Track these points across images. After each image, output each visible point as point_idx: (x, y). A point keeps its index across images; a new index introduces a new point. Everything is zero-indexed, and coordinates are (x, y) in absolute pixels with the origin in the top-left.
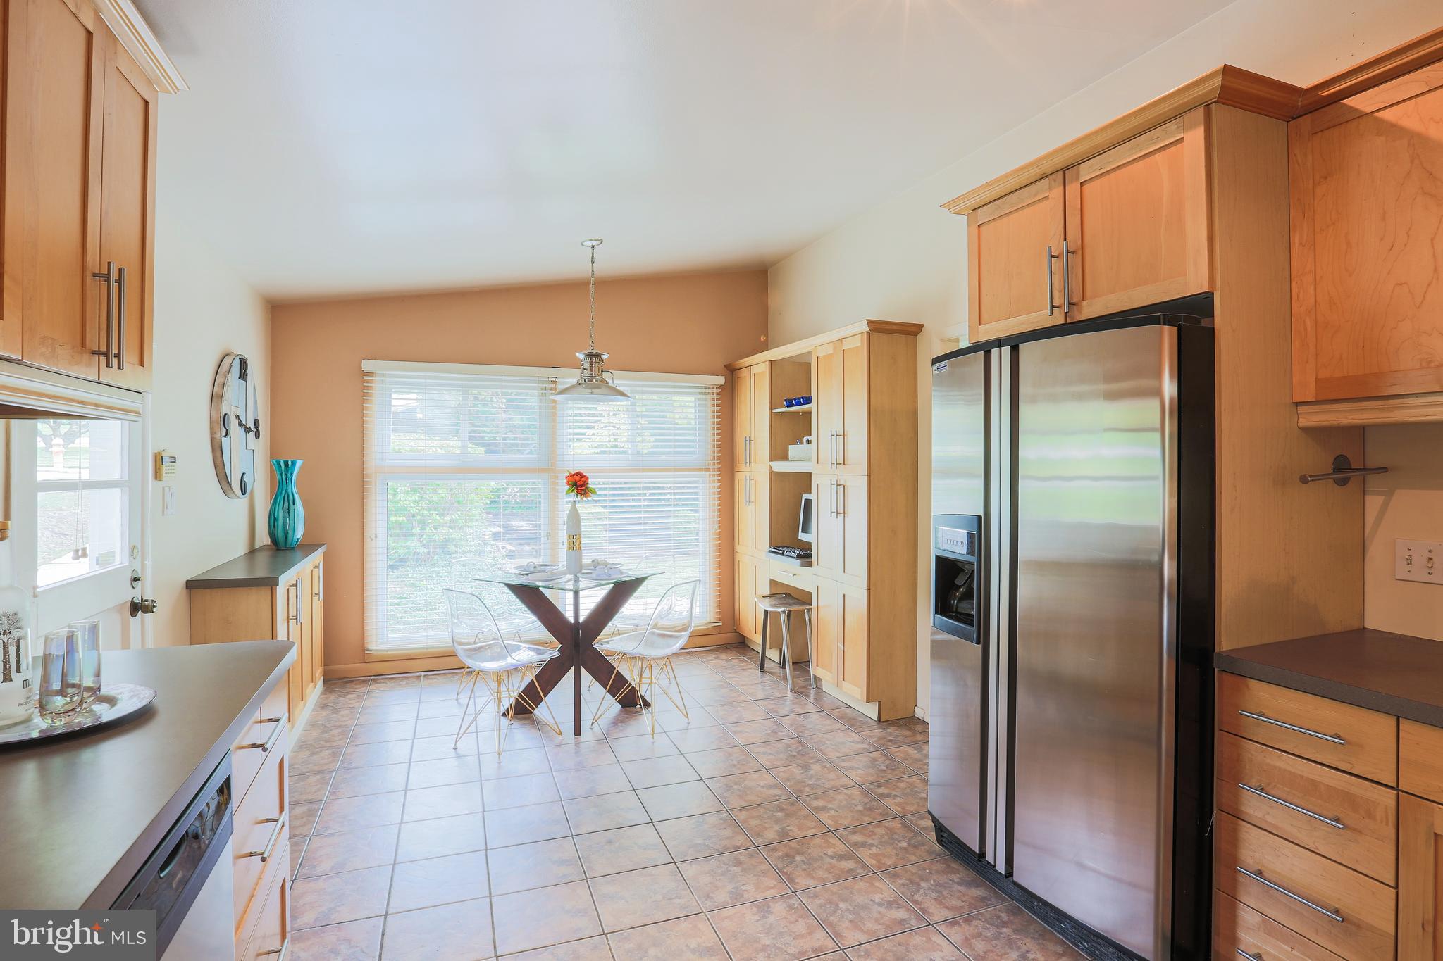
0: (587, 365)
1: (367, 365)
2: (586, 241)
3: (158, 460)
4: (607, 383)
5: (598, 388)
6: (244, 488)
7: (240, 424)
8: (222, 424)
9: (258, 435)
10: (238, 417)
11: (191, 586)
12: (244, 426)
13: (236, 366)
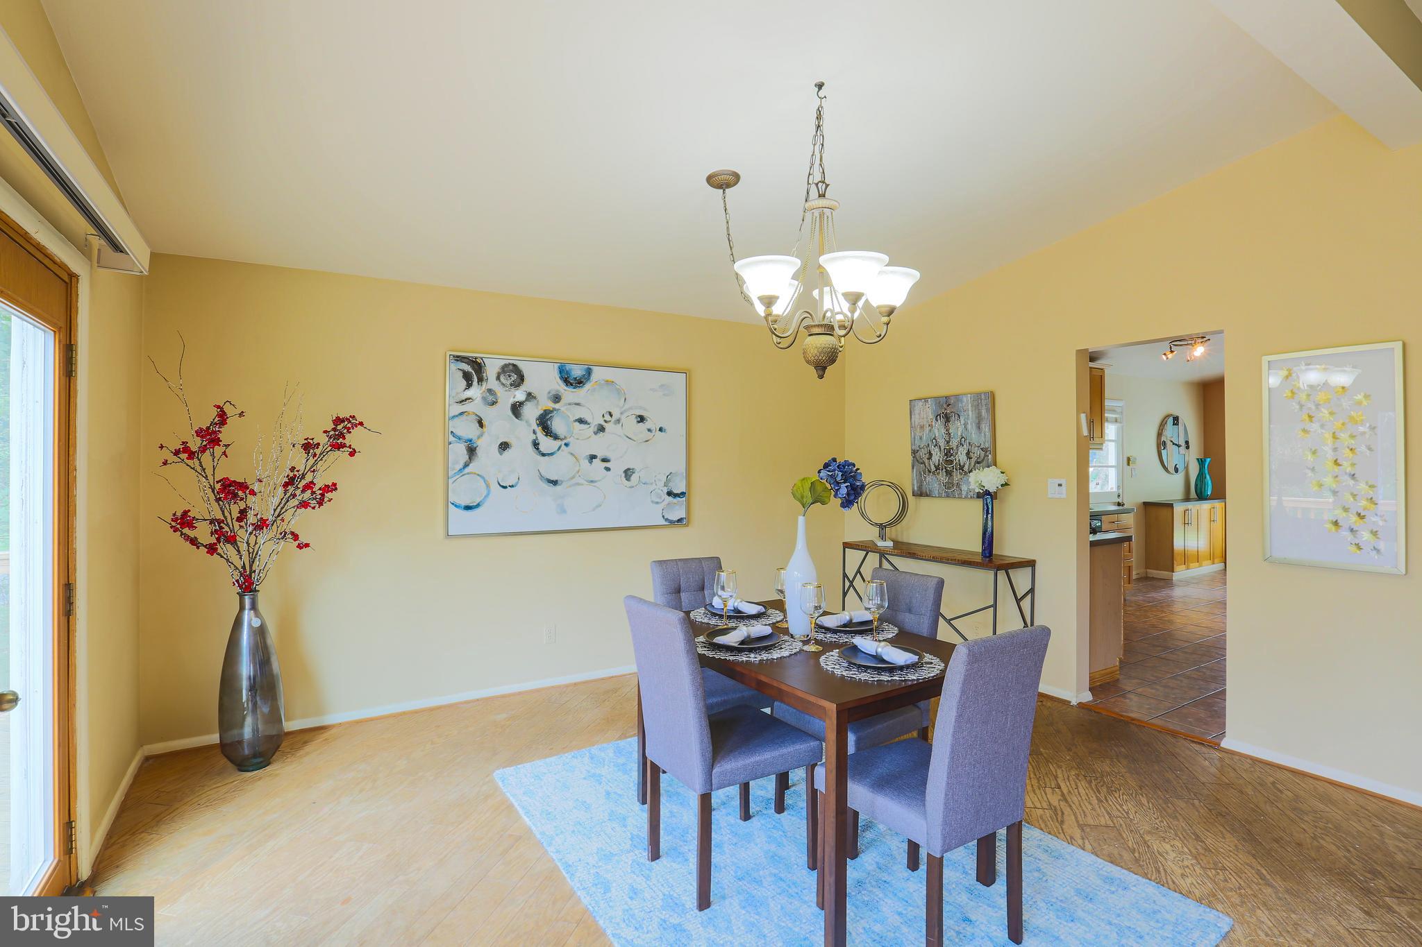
3: (1129, 459)
6: (1176, 470)
7: (1174, 444)
8: (1161, 445)
9: (1188, 448)
10: (1172, 441)
11: (1145, 504)
12: (1176, 445)
13: (1170, 420)
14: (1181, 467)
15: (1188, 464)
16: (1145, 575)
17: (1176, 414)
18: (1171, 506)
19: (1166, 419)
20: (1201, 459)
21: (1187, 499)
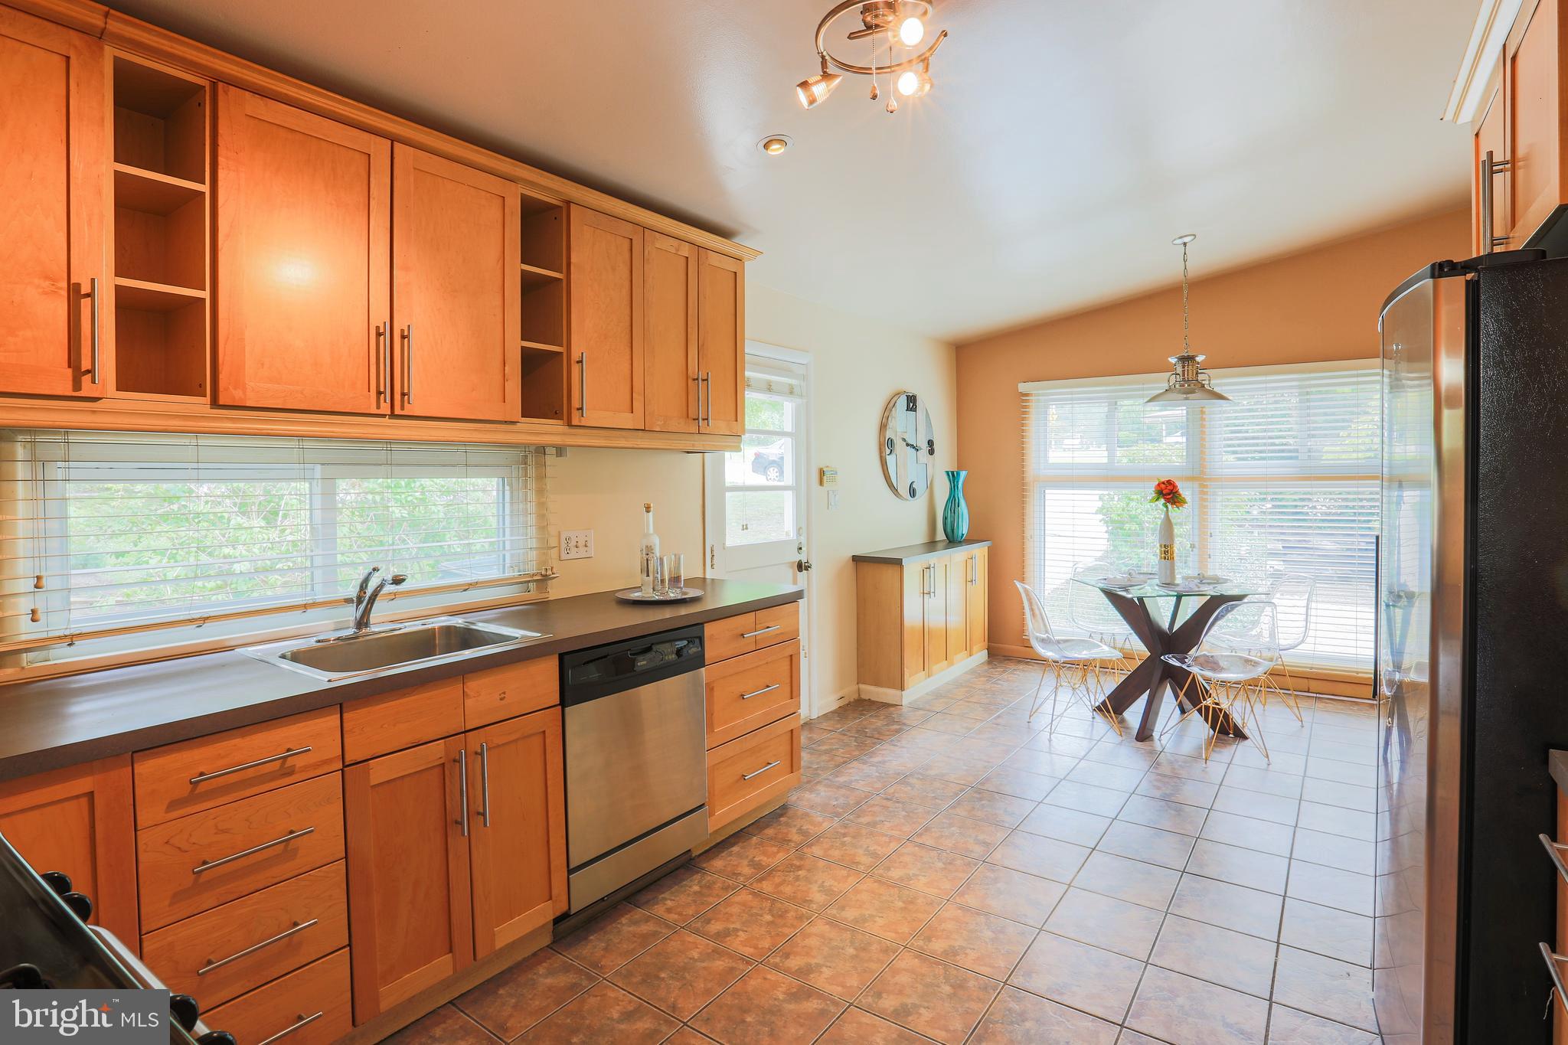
0: (1179, 370)
1: (1023, 387)
2: (1175, 240)
3: (822, 473)
4: (1203, 386)
5: (1192, 392)
6: (913, 493)
7: (908, 445)
8: (886, 445)
9: (931, 452)
10: (904, 440)
11: (857, 559)
12: (912, 446)
13: (902, 402)
14: (920, 488)
15: (931, 483)
16: (856, 696)
17: (912, 391)
18: (898, 563)
19: (895, 399)
20: (953, 473)
21: (931, 545)
